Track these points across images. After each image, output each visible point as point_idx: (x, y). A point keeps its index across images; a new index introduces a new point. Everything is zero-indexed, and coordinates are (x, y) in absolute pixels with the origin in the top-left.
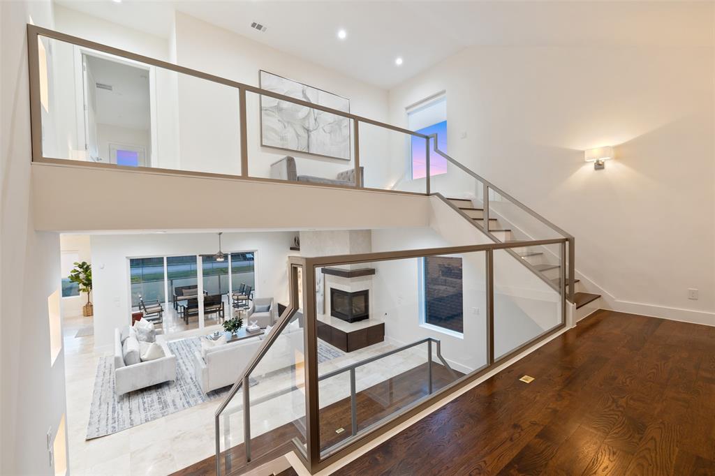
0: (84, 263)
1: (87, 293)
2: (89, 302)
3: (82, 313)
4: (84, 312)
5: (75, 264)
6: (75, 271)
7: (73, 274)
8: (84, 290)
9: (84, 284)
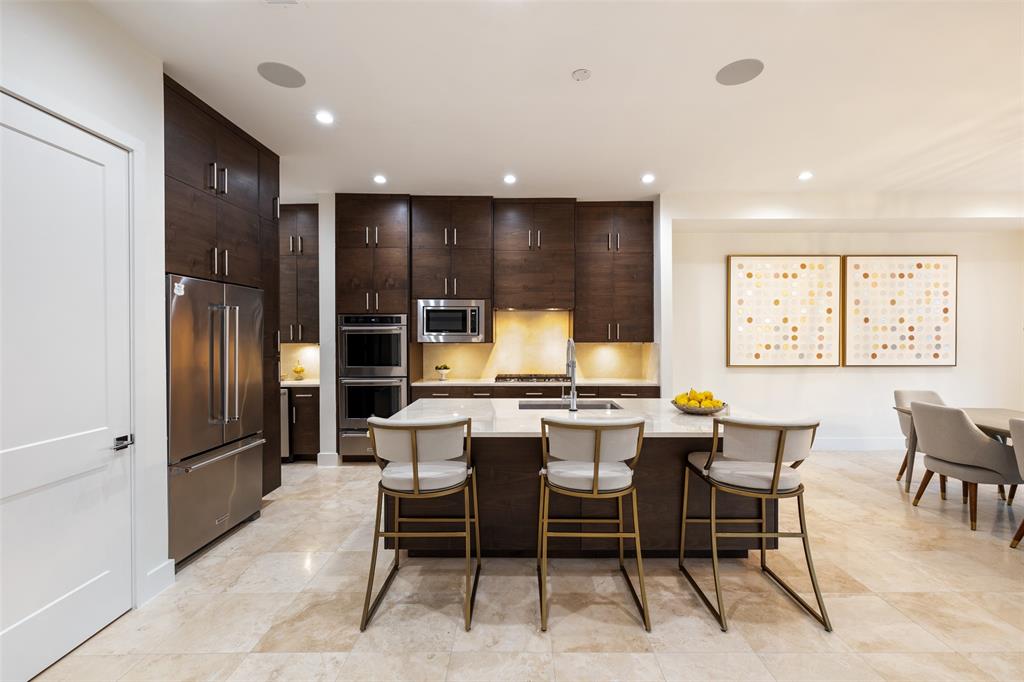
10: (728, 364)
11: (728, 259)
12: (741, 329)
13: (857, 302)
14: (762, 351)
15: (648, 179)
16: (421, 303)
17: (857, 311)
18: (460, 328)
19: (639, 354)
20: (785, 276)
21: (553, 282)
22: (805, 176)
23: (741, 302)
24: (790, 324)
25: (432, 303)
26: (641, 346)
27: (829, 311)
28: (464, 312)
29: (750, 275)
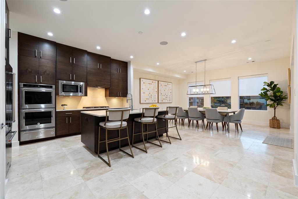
0: (272, 83)
1: (273, 109)
2: (275, 116)
3: (269, 125)
4: (270, 123)
5: (265, 83)
6: (264, 89)
7: (263, 91)
8: (271, 106)
9: (272, 100)
10: (140, 103)
11: (140, 79)
12: (143, 95)
13: (160, 90)
14: (146, 100)
15: (132, 57)
16: (60, 82)
17: (160, 92)
18: (76, 91)
19: (122, 100)
20: (150, 84)
21: (105, 79)
22: (158, 64)
23: (142, 89)
24: (151, 94)
25: (65, 82)
26: (123, 98)
27: (156, 92)
28: (77, 86)
29: (144, 83)
